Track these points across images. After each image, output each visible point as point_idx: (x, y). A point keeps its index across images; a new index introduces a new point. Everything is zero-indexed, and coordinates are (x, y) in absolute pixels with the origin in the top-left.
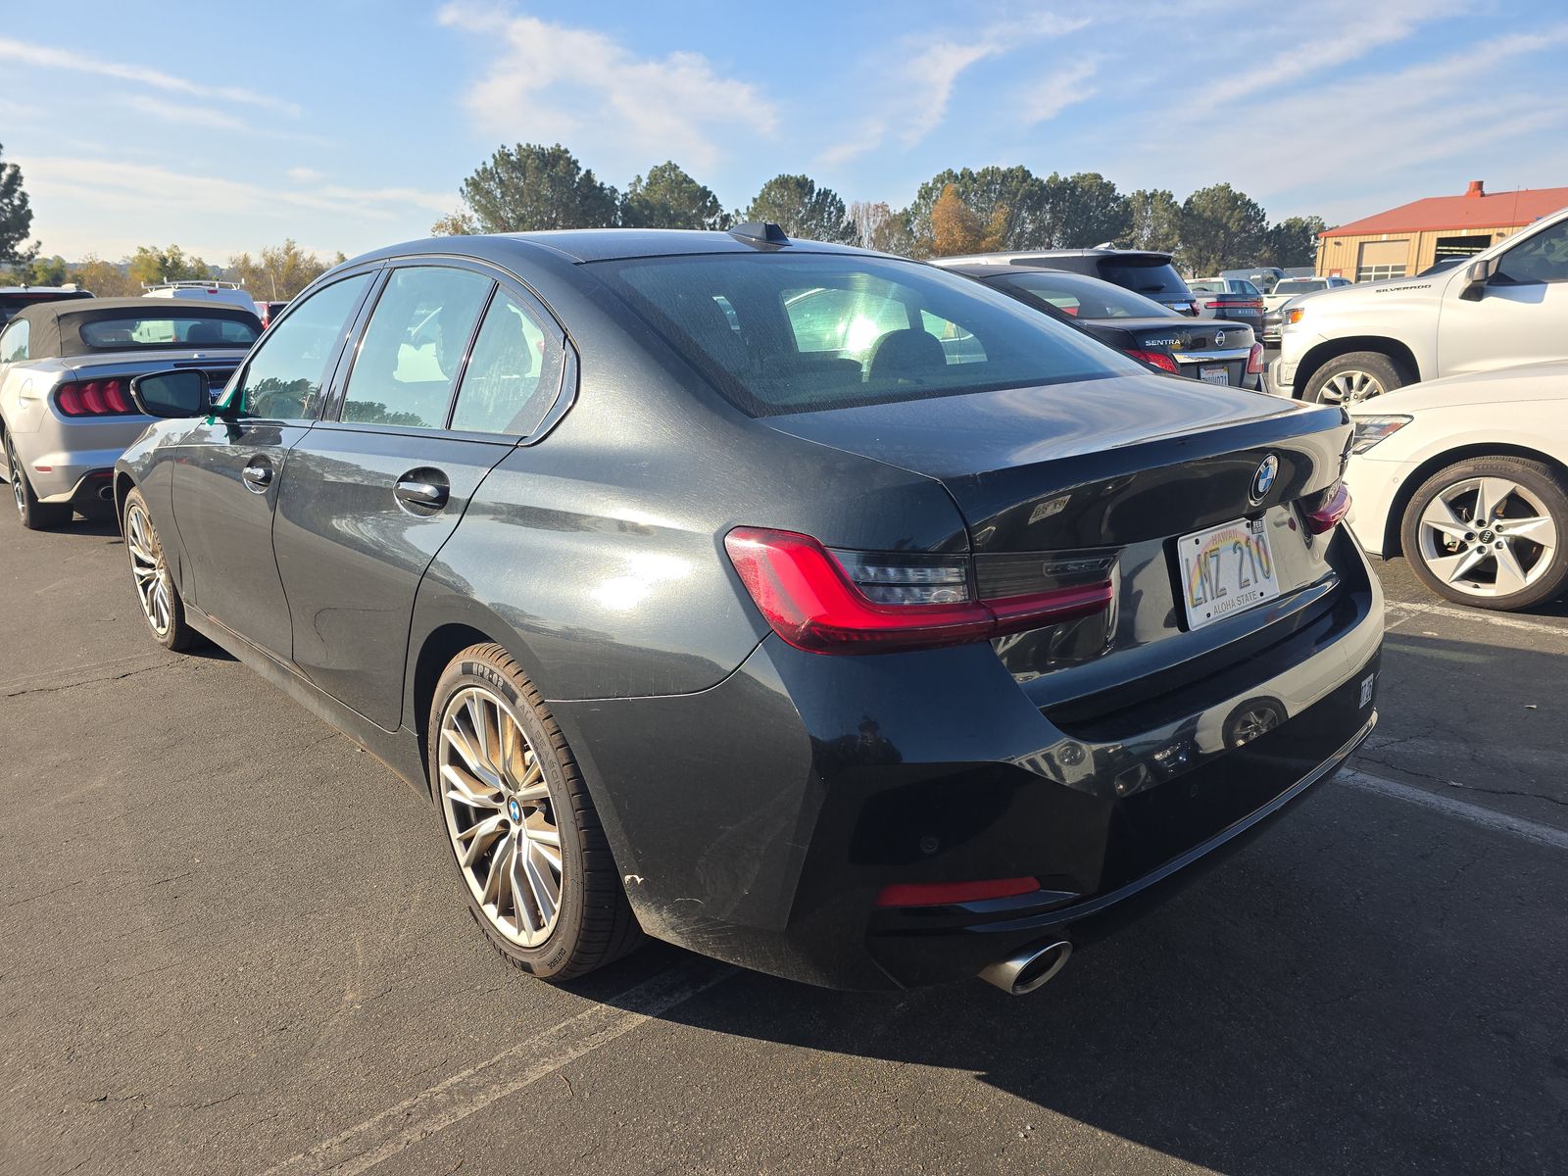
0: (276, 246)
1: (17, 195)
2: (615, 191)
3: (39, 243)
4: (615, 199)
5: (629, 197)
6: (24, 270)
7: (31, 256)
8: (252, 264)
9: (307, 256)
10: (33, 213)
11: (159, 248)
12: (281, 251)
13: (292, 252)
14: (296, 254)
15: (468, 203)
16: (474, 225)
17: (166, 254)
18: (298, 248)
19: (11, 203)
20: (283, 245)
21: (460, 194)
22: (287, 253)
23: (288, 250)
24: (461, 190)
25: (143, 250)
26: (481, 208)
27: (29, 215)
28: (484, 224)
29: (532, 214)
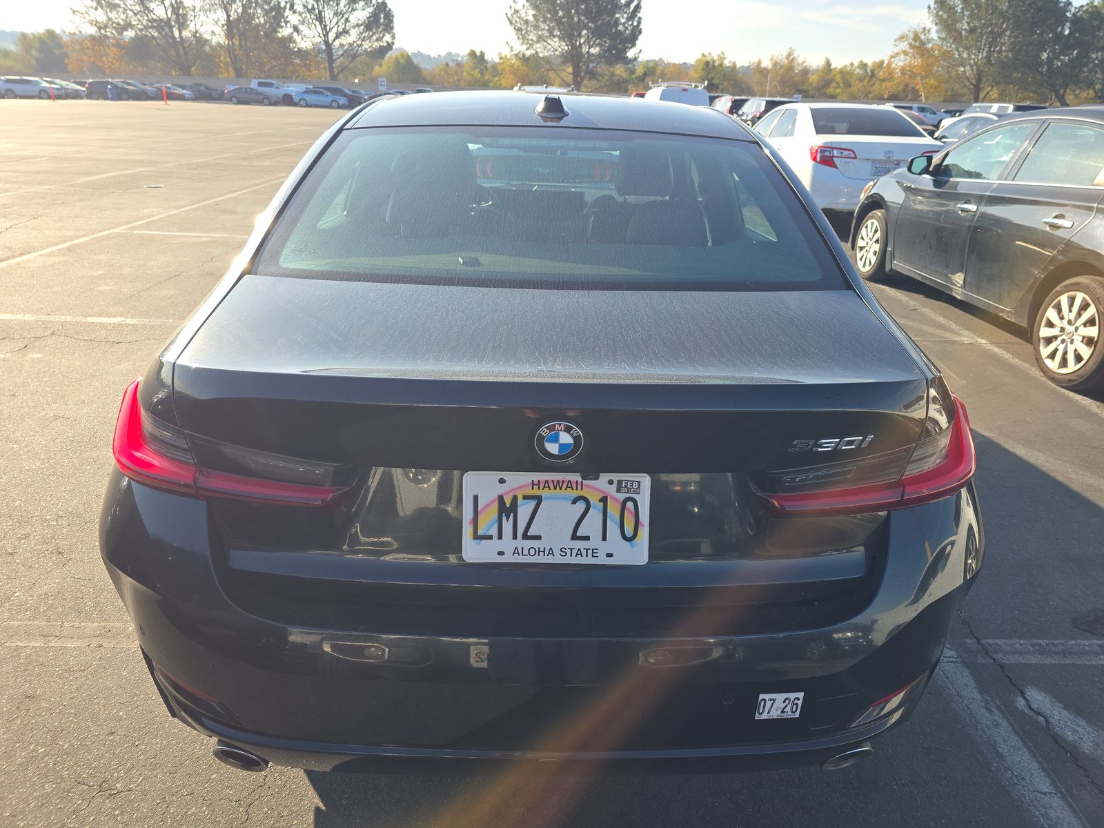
0: (780, 53)
1: (636, 19)
2: (1070, 4)
3: (641, 51)
4: (1068, 11)
5: (1084, 9)
6: (629, 68)
7: (635, 59)
8: (763, 65)
9: (800, 60)
10: (642, 31)
11: (712, 54)
12: (784, 56)
13: (791, 57)
14: (793, 59)
15: (931, 18)
16: (931, 36)
17: (716, 58)
18: (796, 54)
19: (632, 24)
20: (785, 53)
21: (927, 10)
22: (787, 58)
23: (789, 55)
24: (929, 7)
25: (704, 55)
26: (940, 21)
27: (640, 32)
28: (940, 35)
29: (984, 26)
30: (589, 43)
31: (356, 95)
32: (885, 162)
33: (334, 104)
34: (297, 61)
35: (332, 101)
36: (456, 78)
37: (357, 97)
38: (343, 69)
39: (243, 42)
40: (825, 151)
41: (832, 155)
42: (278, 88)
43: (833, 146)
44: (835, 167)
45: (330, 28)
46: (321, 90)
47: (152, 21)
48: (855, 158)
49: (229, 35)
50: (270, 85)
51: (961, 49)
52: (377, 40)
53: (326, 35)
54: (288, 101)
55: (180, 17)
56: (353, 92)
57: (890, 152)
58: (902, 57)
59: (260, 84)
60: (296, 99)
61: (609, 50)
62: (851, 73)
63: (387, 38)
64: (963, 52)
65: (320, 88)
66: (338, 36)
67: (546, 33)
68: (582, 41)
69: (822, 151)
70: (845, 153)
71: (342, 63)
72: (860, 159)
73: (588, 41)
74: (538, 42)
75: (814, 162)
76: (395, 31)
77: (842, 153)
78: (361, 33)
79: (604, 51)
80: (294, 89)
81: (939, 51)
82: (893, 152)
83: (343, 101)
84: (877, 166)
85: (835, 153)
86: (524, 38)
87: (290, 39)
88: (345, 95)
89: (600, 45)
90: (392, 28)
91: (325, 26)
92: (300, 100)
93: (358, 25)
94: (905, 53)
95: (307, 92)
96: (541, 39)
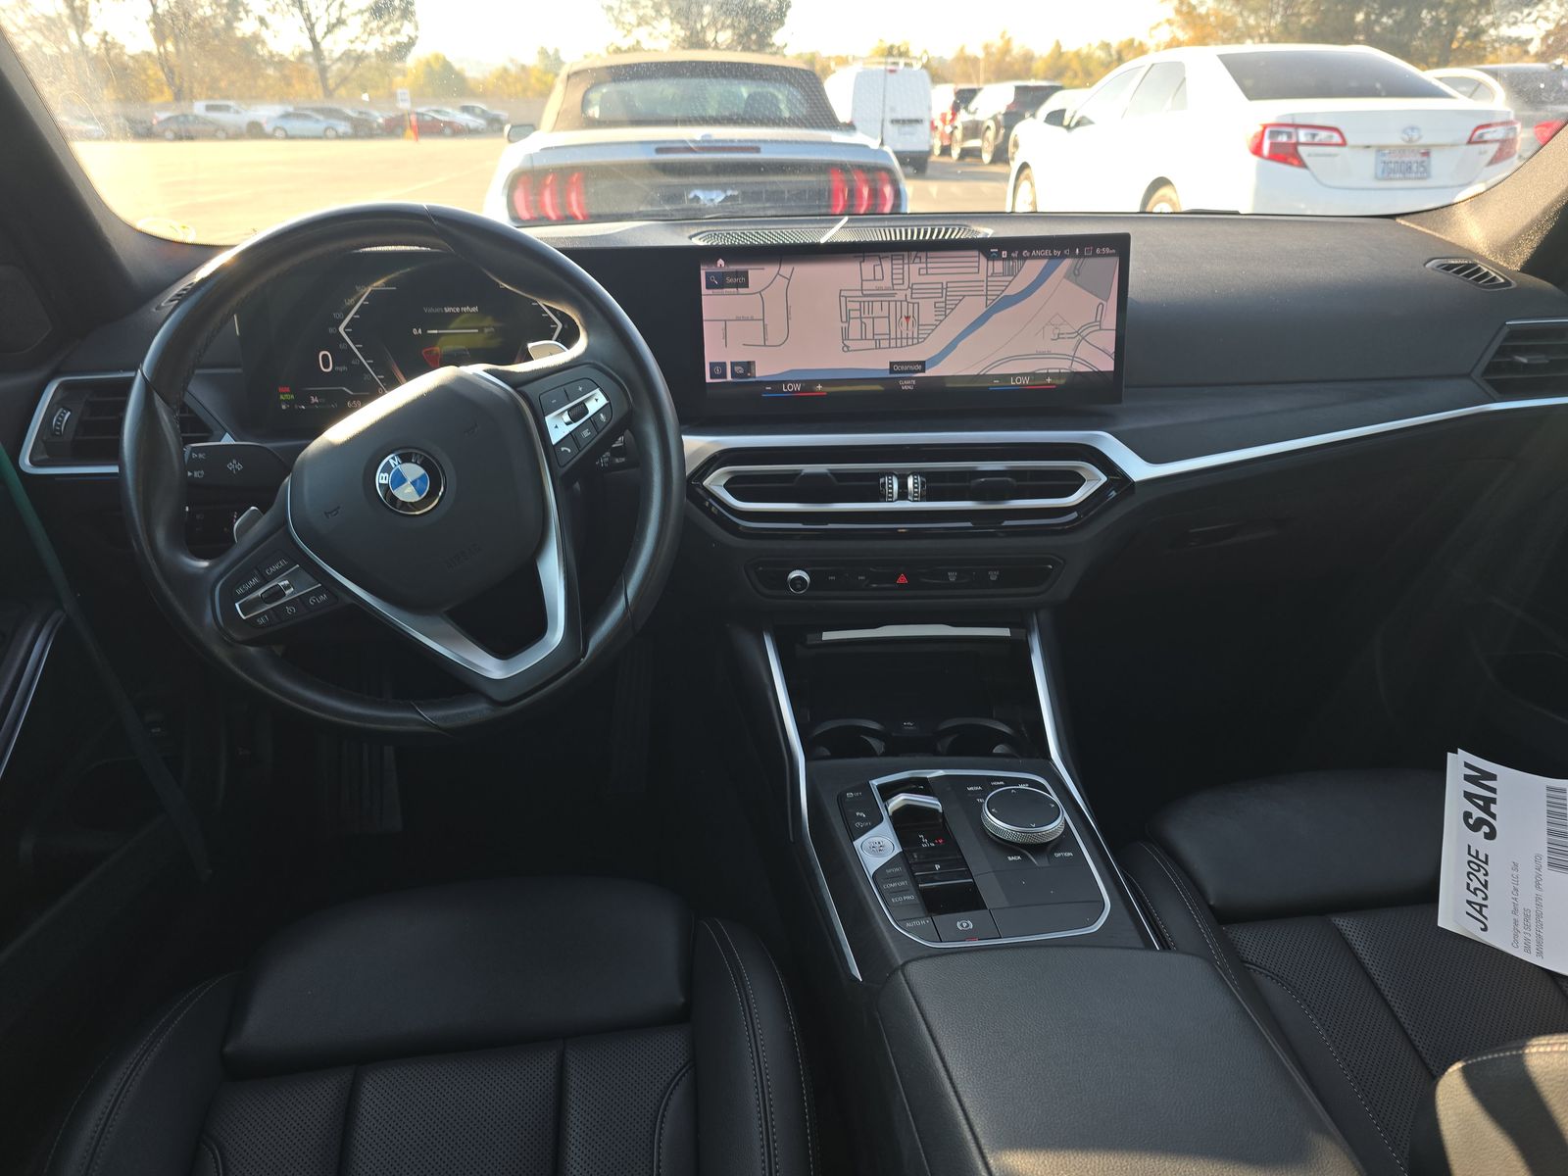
30: (715, 25)
31: (364, 116)
32: (1401, 150)
33: (330, 133)
34: (270, 71)
35: (326, 129)
36: (519, 87)
37: (366, 120)
38: (344, 80)
39: (182, 47)
40: (1279, 133)
41: (1294, 140)
42: (237, 112)
43: (1298, 121)
44: (1302, 164)
45: (317, 19)
46: (309, 113)
47: (33, 19)
48: (1344, 144)
49: (160, 36)
50: (227, 108)
51: (1246, 14)
52: (392, 33)
53: (311, 29)
54: (255, 131)
55: (78, 12)
56: (360, 113)
57: (1413, 129)
58: (1166, 26)
59: (209, 108)
60: (268, 128)
61: (747, 34)
62: (1089, 57)
63: (407, 30)
64: (1249, 17)
65: (307, 109)
66: (331, 28)
67: (651, 12)
68: (705, 22)
69: (1274, 134)
70: (1323, 135)
71: (341, 70)
72: (1354, 147)
73: (714, 22)
74: (639, 25)
75: (1255, 159)
76: (418, 17)
77: (1314, 136)
78: (366, 24)
79: (740, 36)
80: (266, 112)
81: (1216, 17)
82: (1418, 129)
83: (343, 127)
84: (1386, 159)
85: (1303, 136)
86: (617, 21)
87: (256, 39)
88: (347, 118)
89: (732, 26)
90: (412, 13)
91: (309, 15)
92: (275, 130)
93: (361, 12)
94: (1170, 22)
95: (286, 116)
96: (642, 21)
